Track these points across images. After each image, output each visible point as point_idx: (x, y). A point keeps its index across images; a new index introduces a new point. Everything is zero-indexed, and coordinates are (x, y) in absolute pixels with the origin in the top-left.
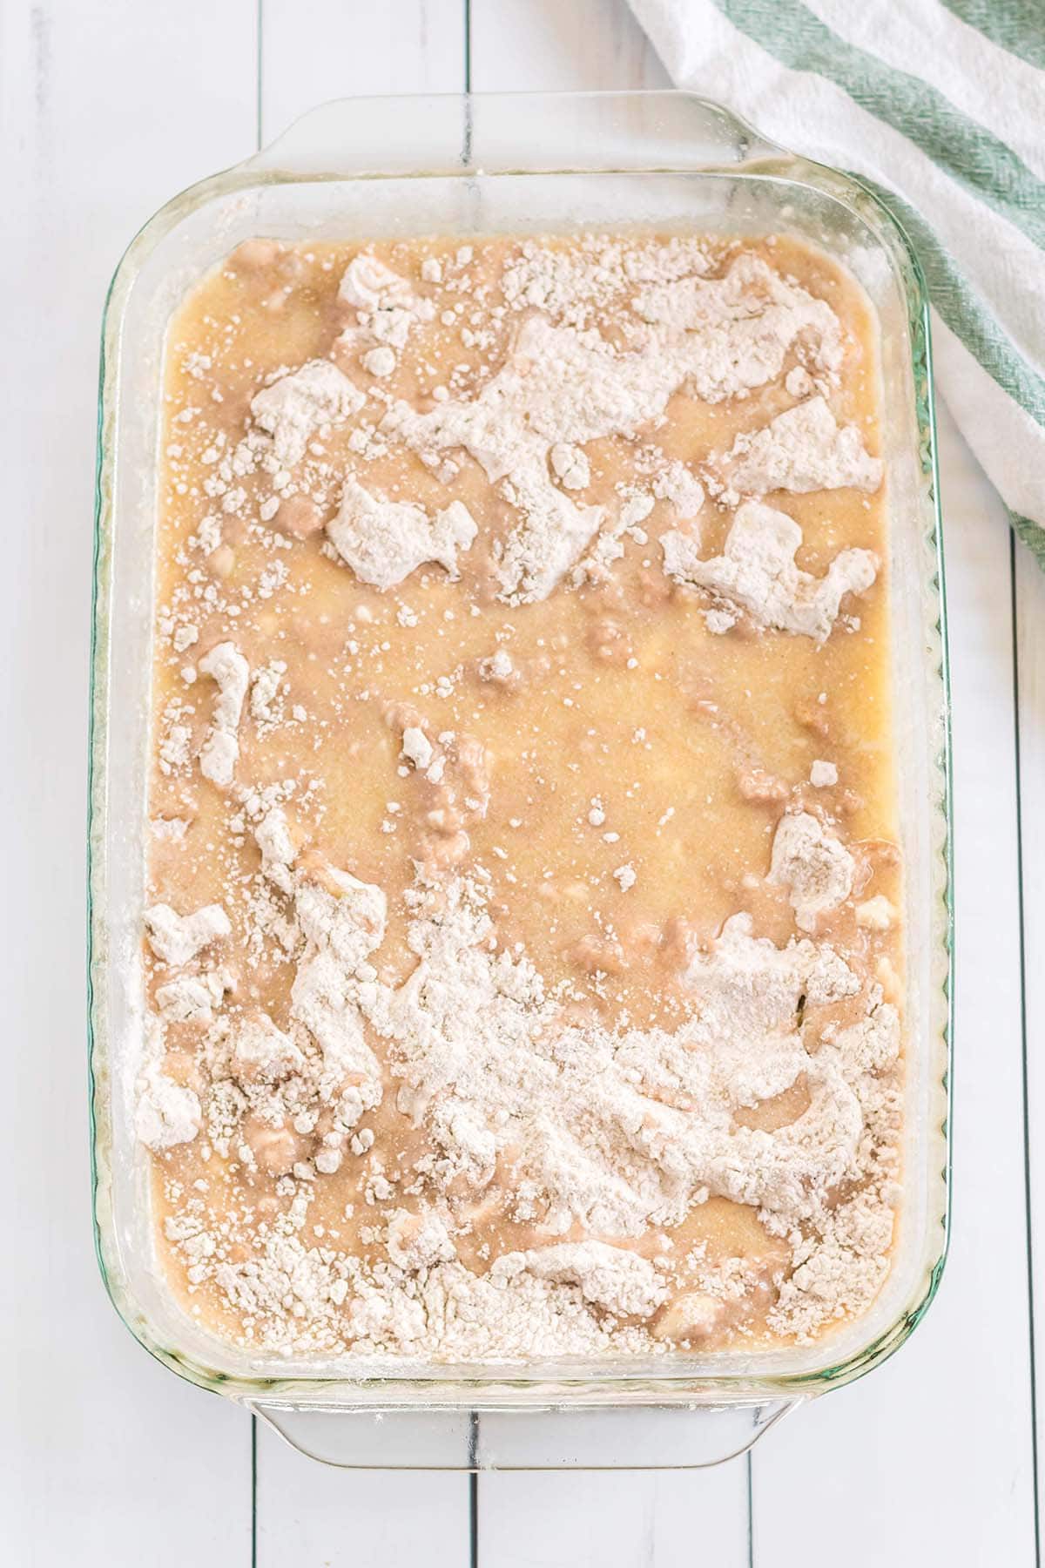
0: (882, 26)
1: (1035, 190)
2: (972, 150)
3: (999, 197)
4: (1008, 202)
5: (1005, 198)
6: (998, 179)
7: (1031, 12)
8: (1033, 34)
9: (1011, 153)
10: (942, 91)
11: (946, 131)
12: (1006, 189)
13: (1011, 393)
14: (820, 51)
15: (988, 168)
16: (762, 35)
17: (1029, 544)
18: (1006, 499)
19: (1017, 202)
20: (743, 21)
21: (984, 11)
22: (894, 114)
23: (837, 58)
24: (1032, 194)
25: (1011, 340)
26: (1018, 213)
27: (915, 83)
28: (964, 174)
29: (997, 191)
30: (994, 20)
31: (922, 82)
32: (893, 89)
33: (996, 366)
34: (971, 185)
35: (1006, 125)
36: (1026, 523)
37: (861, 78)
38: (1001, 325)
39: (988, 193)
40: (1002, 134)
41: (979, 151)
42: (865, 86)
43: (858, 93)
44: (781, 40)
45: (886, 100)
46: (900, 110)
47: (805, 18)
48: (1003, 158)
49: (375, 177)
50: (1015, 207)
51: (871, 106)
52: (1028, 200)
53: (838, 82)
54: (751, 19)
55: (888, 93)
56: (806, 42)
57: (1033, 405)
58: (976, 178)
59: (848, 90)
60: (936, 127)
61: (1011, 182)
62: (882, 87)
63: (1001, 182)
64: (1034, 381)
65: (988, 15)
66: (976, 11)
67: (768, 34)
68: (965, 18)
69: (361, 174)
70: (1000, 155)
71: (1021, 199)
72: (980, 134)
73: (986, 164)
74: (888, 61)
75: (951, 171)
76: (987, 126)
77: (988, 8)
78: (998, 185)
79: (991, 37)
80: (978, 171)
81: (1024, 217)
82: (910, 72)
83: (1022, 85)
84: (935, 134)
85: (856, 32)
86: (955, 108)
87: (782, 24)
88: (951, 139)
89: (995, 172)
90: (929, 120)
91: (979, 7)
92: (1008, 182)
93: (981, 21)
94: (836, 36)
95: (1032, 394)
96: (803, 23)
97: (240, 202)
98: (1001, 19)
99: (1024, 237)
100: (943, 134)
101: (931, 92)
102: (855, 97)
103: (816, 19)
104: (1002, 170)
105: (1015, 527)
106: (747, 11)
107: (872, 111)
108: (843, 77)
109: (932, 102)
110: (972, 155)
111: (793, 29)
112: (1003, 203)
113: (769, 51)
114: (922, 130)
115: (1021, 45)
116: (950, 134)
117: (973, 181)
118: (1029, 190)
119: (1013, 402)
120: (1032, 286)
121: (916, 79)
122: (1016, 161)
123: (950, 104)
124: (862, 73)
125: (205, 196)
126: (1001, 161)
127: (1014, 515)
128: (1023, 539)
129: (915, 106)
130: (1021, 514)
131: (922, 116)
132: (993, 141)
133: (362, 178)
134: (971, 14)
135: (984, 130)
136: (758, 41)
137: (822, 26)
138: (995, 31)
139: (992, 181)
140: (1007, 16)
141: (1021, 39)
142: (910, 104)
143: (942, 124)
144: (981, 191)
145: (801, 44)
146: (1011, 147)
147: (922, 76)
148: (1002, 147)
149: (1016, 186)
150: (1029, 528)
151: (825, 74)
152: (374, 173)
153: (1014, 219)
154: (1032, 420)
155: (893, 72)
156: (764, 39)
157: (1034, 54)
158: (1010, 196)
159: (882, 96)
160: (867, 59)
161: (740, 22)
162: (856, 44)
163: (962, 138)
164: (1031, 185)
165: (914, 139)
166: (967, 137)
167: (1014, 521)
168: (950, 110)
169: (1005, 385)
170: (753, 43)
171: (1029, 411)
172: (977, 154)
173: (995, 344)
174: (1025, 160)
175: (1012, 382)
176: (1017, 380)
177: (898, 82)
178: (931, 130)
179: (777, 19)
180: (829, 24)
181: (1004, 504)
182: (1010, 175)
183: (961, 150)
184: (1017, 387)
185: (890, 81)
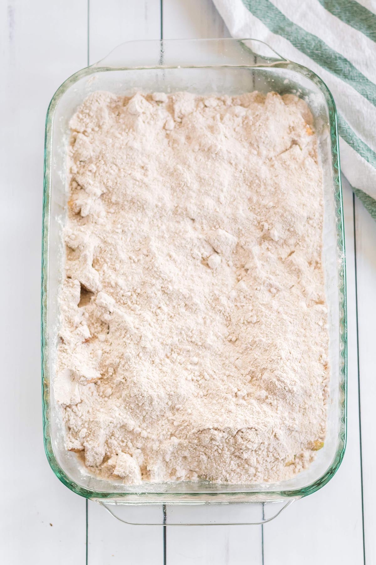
0: (304, 16)
1: (358, 75)
2: (335, 62)
3: (345, 78)
4: (349, 79)
5: (347, 78)
6: (344, 71)
7: (356, 11)
8: (356, 19)
9: (349, 62)
10: (324, 40)
11: (326, 55)
12: (347, 75)
13: (351, 146)
14: (282, 25)
15: (341, 68)
16: (262, 18)
17: (360, 198)
18: (351, 183)
19: (352, 79)
20: (255, 12)
21: (339, 11)
22: (307, 50)
23: (287, 29)
24: (357, 76)
25: (351, 127)
26: (352, 83)
27: (315, 38)
28: (333, 70)
29: (344, 76)
30: (343, 14)
31: (317, 38)
32: (307, 41)
33: (346, 136)
34: (335, 74)
35: (347, 52)
36: (358, 191)
37: (295, 38)
38: (347, 122)
39: (341, 76)
40: (345, 55)
41: (337, 62)
42: (297, 41)
43: (294, 43)
44: (268, 20)
45: (304, 45)
46: (309, 48)
47: (277, 12)
48: (346, 64)
49: (142, 69)
50: (351, 81)
51: (299, 47)
52: (355, 78)
53: (287, 39)
54: (258, 12)
55: (305, 43)
56: (277, 21)
57: (359, 150)
58: (337, 71)
59: (291, 42)
60: (322, 54)
61: (349, 72)
62: (303, 41)
63: (346, 72)
64: (359, 141)
65: (340, 12)
66: (337, 11)
67: (264, 18)
68: (333, 13)
69: (136, 68)
70: (345, 63)
71: (353, 78)
72: (338, 56)
73: (340, 66)
74: (305, 29)
75: (328, 69)
76: (340, 53)
77: (341, 9)
78: (344, 73)
79: (342, 20)
80: (337, 69)
81: (354, 84)
82: (313, 33)
83: (352, 37)
84: (322, 56)
85: (294, 18)
86: (329, 47)
87: (269, 14)
88: (327, 58)
89: (343, 69)
90: (319, 52)
91: (337, 9)
92: (348, 72)
93: (338, 14)
94: (288, 19)
95: (358, 146)
96: (276, 14)
97: (94, 78)
98: (345, 13)
99: (355, 90)
100: (324, 56)
101: (320, 41)
102: (293, 44)
103: (280, 13)
104: (347, 68)
105: (355, 193)
106: (257, 9)
107: (299, 49)
108: (289, 37)
109: (320, 45)
110: (335, 63)
111: (273, 16)
112: (347, 79)
113: (264, 24)
114: (317, 55)
115: (352, 22)
116: (327, 56)
117: (336, 72)
118: (355, 75)
119: (352, 149)
120: (358, 108)
121: (315, 36)
122: (351, 65)
123: (327, 46)
124: (295, 35)
125: (81, 76)
126: (345, 65)
127: (354, 188)
128: (358, 196)
129: (315, 47)
130: (357, 187)
131: (317, 50)
132: (342, 58)
133: (138, 69)
134: (335, 12)
135: (339, 54)
136: (261, 20)
137: (283, 15)
138: (343, 17)
139: (343, 72)
140: (347, 12)
141: (352, 20)
142: (313, 46)
143: (324, 53)
144: (338, 76)
145: (275, 22)
146: (348, 60)
147: (317, 35)
148: (345, 60)
149: (351, 73)
150: (360, 192)
151: (283, 36)
152: (142, 67)
153: (351, 85)
154: (359, 155)
155: (307, 34)
156: (263, 19)
157: (357, 25)
158: (349, 77)
159: (303, 44)
160: (298, 29)
161: (254, 13)
162: (295, 22)
163: (331, 57)
164: (356, 73)
165: (314, 59)
166: (333, 57)
167: (354, 190)
168: (327, 48)
169: (349, 143)
170: (259, 20)
171: (358, 152)
172: (337, 63)
173: (345, 129)
174: (354, 65)
175: (351, 142)
176: (353, 141)
177: (309, 38)
178: (320, 55)
179: (267, 12)
180: (286, 15)
181: (351, 185)
182: (349, 70)
183: (331, 62)
184: (353, 144)
185: (305, 38)
